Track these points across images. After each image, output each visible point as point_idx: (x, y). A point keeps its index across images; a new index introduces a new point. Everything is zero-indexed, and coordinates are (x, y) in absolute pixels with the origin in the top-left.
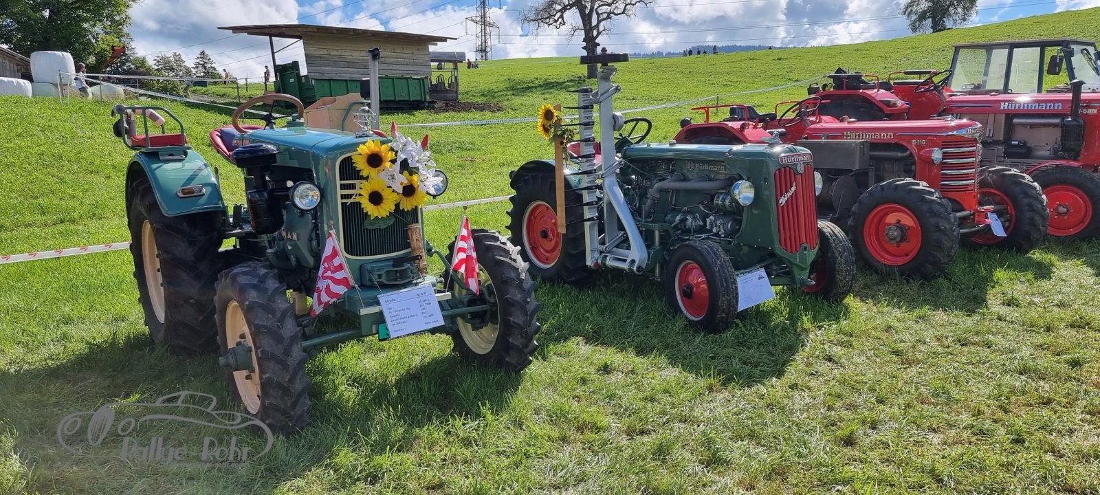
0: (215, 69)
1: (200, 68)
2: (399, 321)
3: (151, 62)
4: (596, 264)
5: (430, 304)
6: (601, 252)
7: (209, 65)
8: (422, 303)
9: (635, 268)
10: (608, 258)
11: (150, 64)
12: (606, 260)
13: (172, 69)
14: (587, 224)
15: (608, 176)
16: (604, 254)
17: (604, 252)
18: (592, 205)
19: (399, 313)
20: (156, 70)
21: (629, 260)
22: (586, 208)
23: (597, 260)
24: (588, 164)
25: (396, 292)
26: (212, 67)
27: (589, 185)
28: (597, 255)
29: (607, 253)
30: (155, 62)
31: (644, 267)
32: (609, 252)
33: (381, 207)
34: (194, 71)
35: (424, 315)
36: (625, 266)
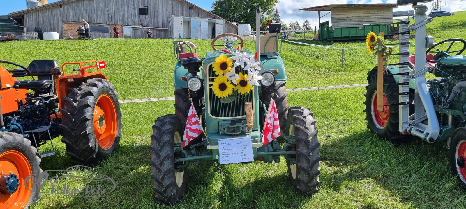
0: (310, 27)
1: (305, 27)
2: (226, 156)
3: (288, 26)
4: (405, 132)
5: (247, 148)
6: (410, 125)
7: (308, 26)
8: (243, 147)
9: (427, 139)
10: (413, 129)
11: (287, 26)
12: (411, 130)
13: (295, 28)
14: (401, 106)
15: (419, 76)
16: (411, 126)
17: (411, 125)
18: (405, 94)
19: (227, 151)
20: (289, 29)
21: (425, 132)
22: (400, 96)
23: (406, 129)
24: (403, 69)
25: (229, 139)
26: (309, 26)
27: (403, 82)
28: (407, 126)
29: (414, 126)
30: (289, 26)
31: (435, 139)
32: (415, 125)
33: (224, 92)
34: (302, 28)
35: (242, 154)
36: (422, 136)
